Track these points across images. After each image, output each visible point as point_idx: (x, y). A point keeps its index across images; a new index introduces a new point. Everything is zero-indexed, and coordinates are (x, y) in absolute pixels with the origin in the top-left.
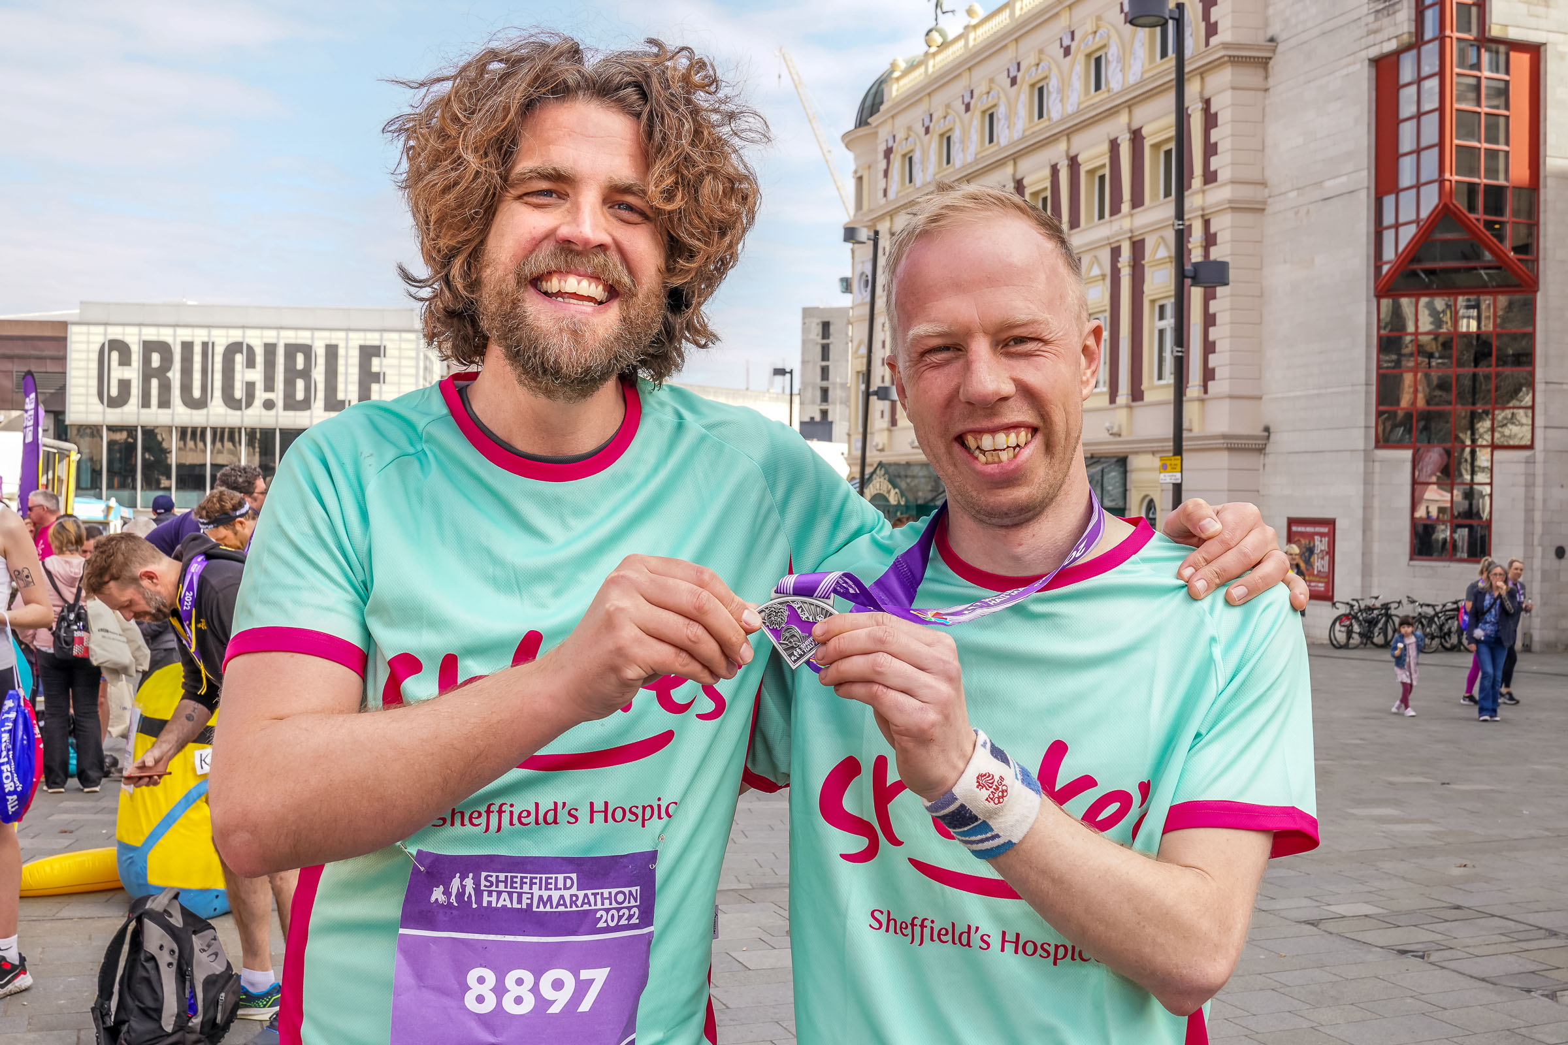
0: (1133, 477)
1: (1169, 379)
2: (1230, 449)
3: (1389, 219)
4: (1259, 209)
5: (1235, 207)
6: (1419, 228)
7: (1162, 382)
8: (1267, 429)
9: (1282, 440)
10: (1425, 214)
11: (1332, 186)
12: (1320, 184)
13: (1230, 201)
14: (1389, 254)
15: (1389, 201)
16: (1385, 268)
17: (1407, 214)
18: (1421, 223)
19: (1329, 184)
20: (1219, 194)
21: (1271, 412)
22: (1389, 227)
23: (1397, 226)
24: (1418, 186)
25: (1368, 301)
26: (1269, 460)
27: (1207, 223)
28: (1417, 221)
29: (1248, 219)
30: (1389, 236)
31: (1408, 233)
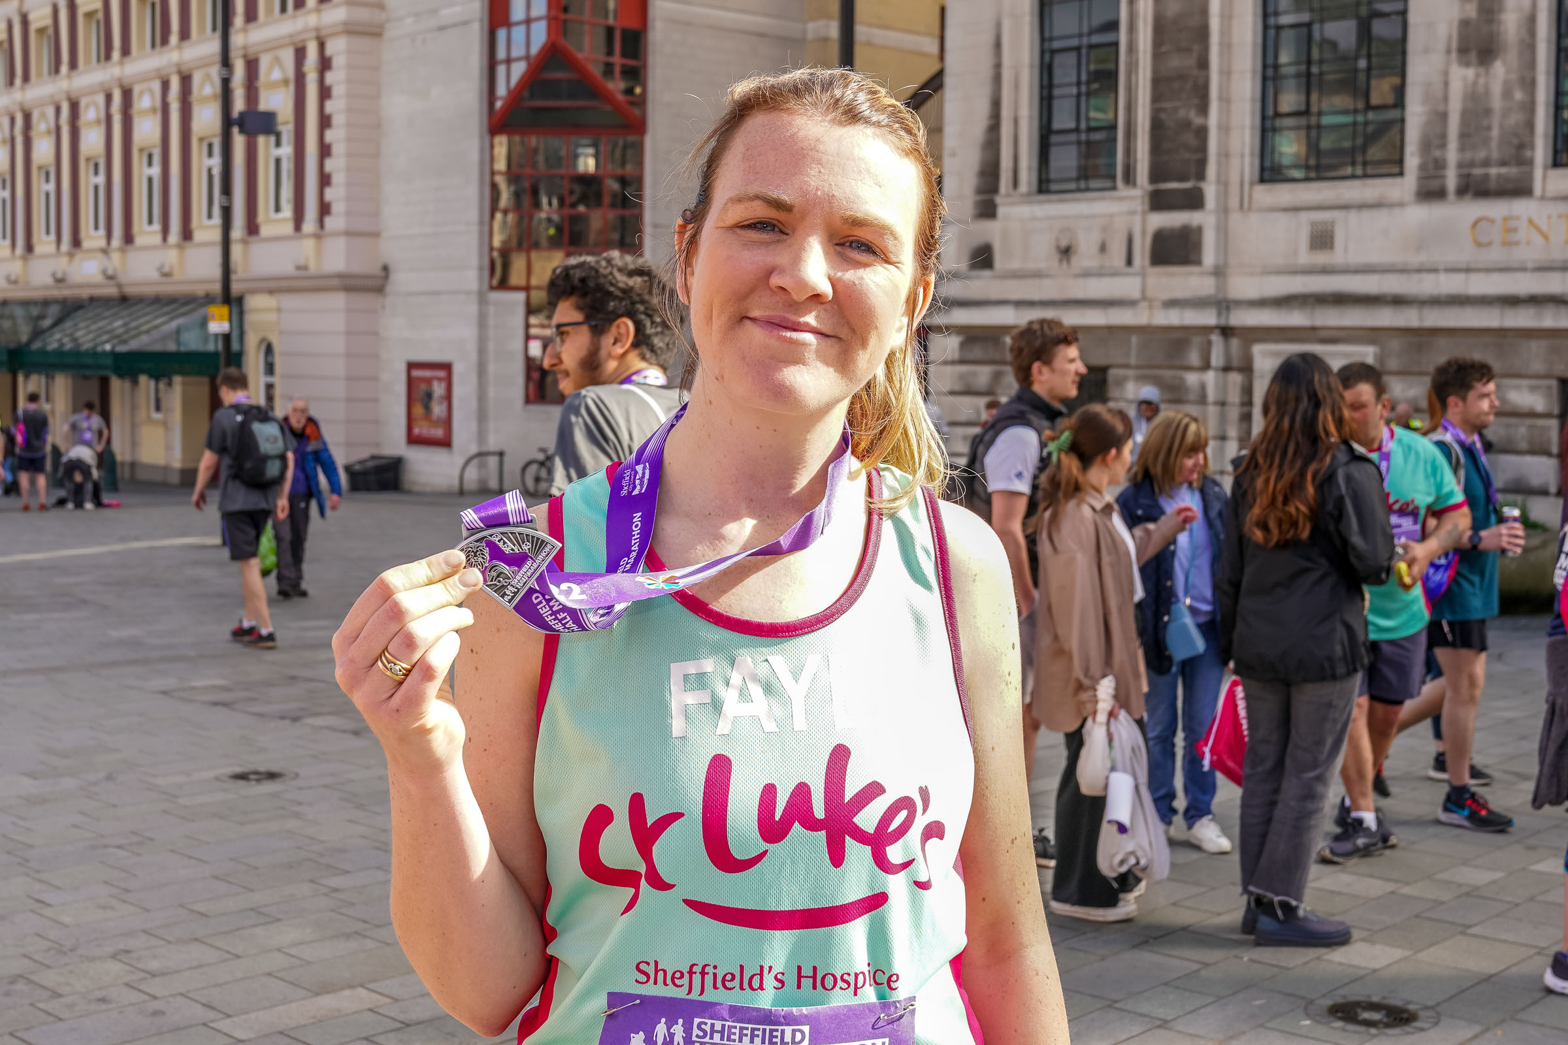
0: (250, 318)
1: (287, 212)
2: (348, 289)
3: (501, 54)
4: (375, 32)
5: (351, 30)
6: (529, 64)
7: (280, 215)
8: (386, 268)
9: (401, 280)
10: (535, 50)
11: (449, 14)
12: (434, 12)
13: (345, 23)
14: (501, 91)
15: (501, 34)
16: (499, 104)
17: (518, 51)
18: (532, 61)
19: (445, 12)
20: (335, 15)
21: (391, 250)
22: (502, 62)
23: (508, 61)
24: (528, 21)
25: (482, 137)
26: (389, 300)
27: (322, 46)
28: (527, 57)
29: (364, 43)
30: (501, 70)
31: (519, 70)
